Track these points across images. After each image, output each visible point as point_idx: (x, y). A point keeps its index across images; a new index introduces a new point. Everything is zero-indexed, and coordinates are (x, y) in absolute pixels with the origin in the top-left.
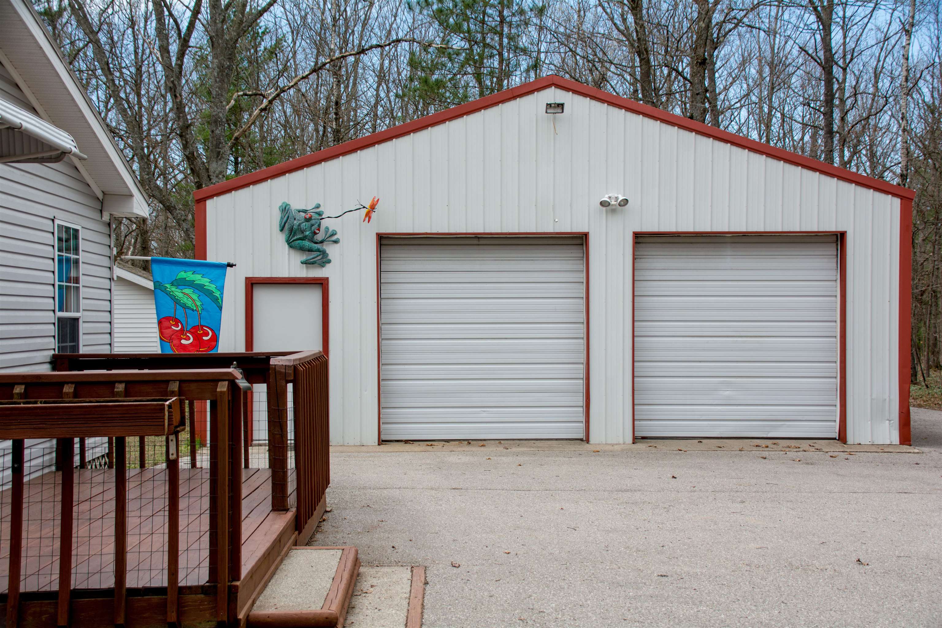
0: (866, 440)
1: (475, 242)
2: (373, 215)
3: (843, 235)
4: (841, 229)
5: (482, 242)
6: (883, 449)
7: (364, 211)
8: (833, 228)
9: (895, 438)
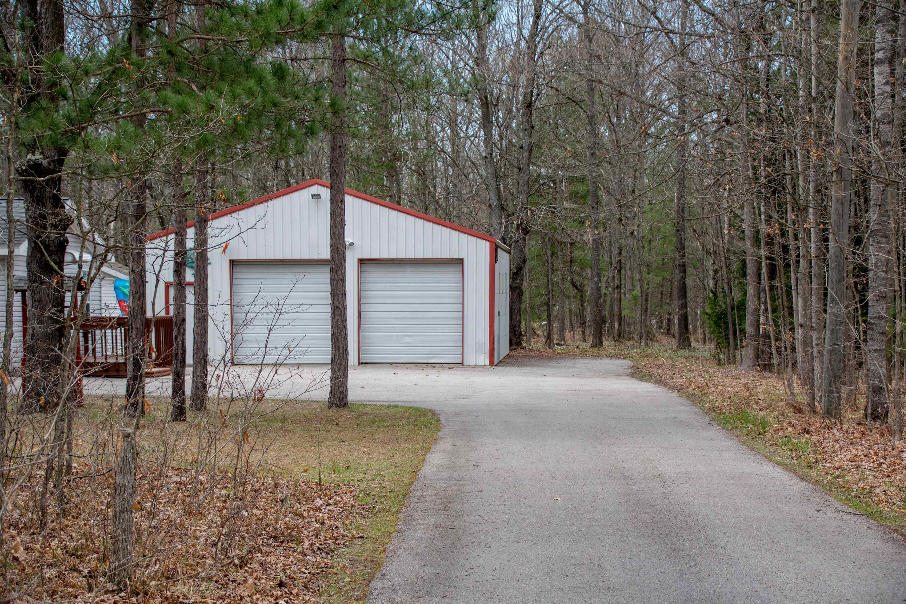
0: (473, 363)
1: (281, 263)
2: (227, 251)
3: (462, 260)
4: (460, 257)
5: (284, 263)
6: (483, 367)
7: (222, 248)
8: (457, 257)
9: (487, 362)
